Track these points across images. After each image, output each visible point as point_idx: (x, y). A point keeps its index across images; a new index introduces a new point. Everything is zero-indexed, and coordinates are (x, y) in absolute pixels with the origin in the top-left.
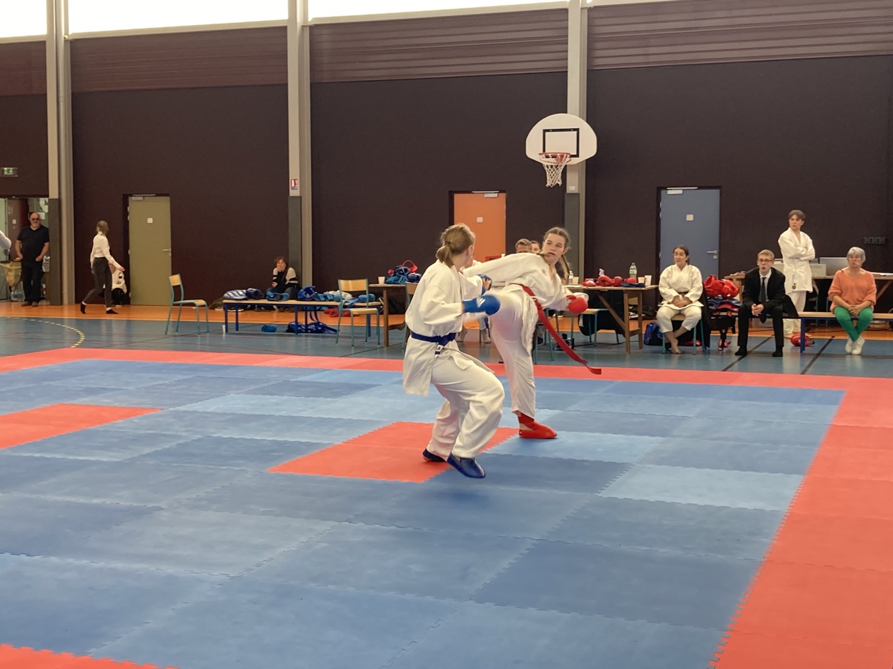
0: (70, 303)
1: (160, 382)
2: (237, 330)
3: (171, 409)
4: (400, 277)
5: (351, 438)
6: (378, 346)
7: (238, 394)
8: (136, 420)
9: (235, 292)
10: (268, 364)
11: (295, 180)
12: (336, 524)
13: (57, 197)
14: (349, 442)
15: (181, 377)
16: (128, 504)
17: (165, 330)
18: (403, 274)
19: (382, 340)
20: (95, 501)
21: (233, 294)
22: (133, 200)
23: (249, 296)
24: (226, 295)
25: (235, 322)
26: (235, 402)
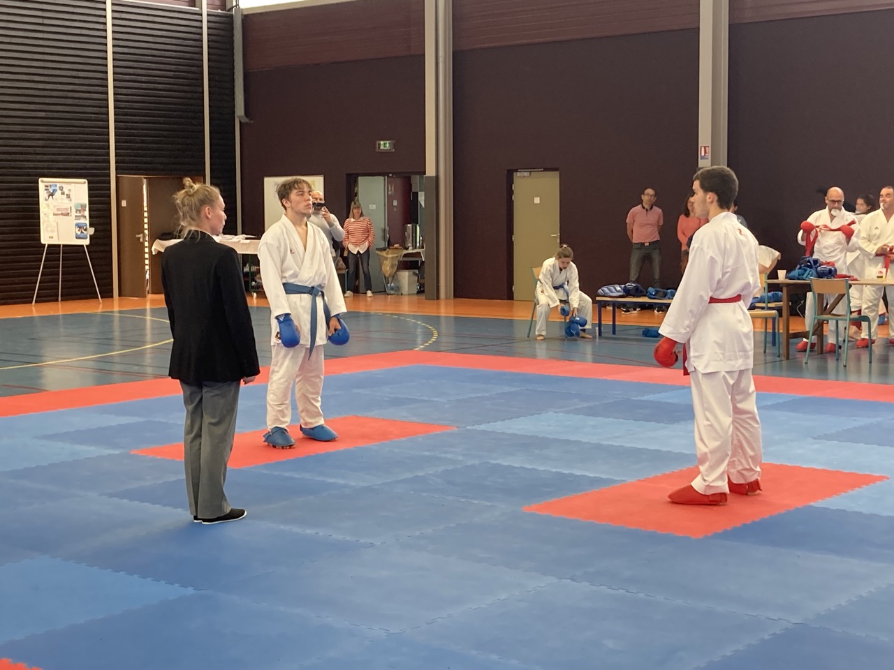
0: (447, 298)
1: (480, 395)
2: (614, 333)
3: (468, 427)
4: (806, 270)
5: (652, 475)
6: (778, 359)
7: (555, 412)
8: (420, 439)
9: (611, 287)
10: (619, 377)
11: (705, 147)
12: (555, 580)
13: (434, 174)
14: (647, 480)
15: (506, 389)
16: (340, 537)
17: (528, 331)
18: (811, 267)
19: (783, 351)
20: (309, 531)
21: (608, 289)
22: (517, 175)
23: (627, 293)
24: (600, 291)
25: (611, 323)
26: (548, 423)
